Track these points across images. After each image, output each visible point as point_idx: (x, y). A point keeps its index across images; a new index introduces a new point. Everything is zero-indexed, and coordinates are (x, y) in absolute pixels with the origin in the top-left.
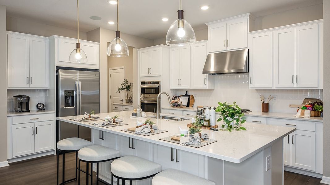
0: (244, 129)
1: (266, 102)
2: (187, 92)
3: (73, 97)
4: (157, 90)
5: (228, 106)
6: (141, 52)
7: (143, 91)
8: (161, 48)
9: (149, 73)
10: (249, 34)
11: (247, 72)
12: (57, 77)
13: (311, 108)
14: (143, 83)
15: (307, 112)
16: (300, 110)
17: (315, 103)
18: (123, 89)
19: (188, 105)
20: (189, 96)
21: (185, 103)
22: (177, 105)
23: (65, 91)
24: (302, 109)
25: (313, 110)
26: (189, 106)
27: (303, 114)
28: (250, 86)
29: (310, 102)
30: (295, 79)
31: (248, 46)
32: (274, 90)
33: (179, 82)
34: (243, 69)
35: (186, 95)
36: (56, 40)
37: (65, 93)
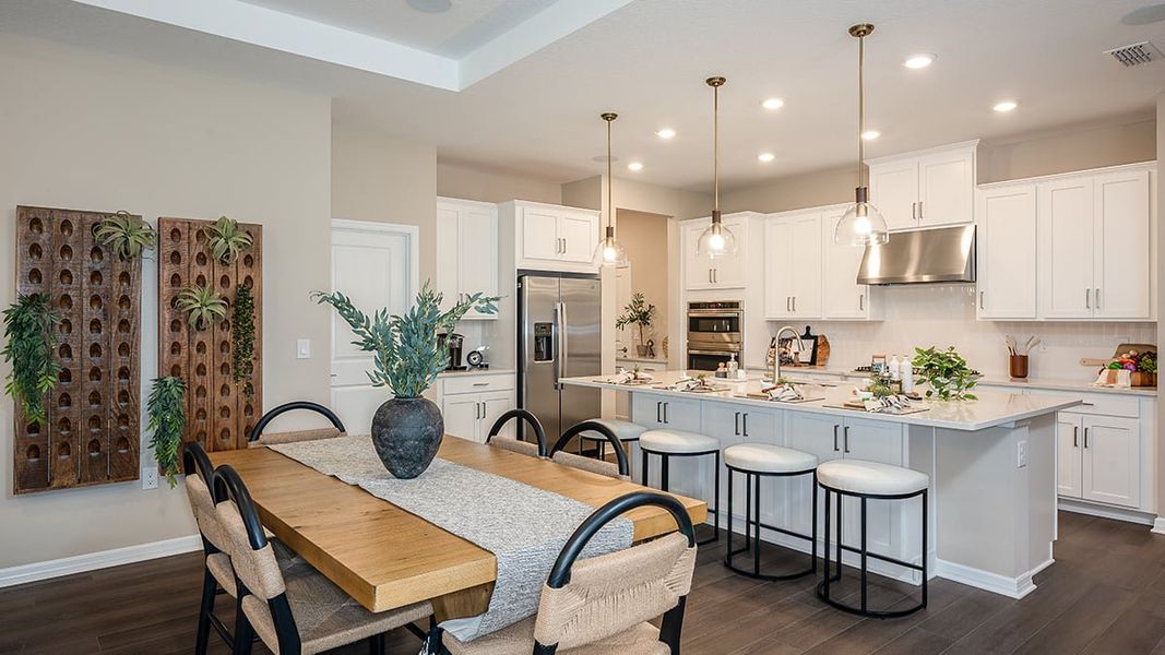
0: (973, 398)
1: (1021, 352)
2: (808, 328)
3: (549, 339)
4: (734, 325)
5: (938, 355)
6: (688, 229)
7: (695, 325)
8: (746, 219)
9: (712, 279)
10: (977, 190)
11: (973, 281)
12: (520, 291)
13: (1132, 367)
14: (693, 306)
15: (1124, 377)
16: (1106, 371)
17: (1144, 354)
18: (632, 321)
19: (813, 362)
20: (815, 338)
21: (806, 356)
22: (786, 361)
23: (536, 324)
24: (1110, 368)
25: (1137, 371)
26: (815, 364)
27: (1112, 379)
28: (980, 314)
29: (1132, 353)
30: (1093, 297)
31: (976, 218)
32: (1041, 324)
33: (791, 303)
34: (963, 272)
35: (807, 336)
36: (518, 210)
37: (536, 330)
